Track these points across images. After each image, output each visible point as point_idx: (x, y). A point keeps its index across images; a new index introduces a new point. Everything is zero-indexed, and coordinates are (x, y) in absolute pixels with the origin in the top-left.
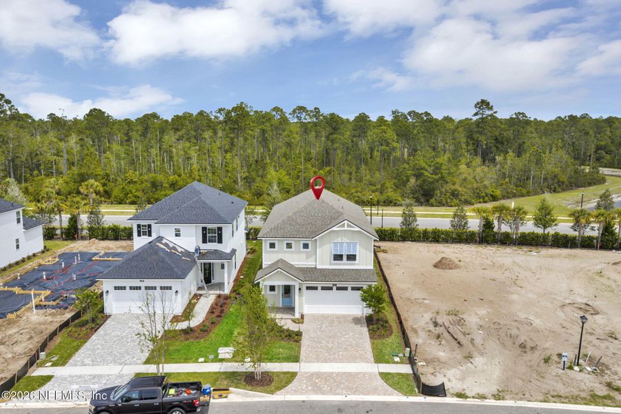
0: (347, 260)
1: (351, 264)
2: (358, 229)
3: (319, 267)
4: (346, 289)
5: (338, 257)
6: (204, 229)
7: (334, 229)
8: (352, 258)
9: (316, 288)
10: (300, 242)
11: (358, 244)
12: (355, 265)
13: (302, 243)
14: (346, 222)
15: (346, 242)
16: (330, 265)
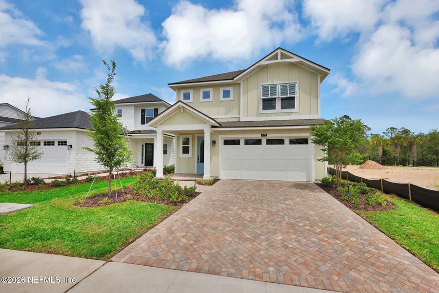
0: (282, 108)
1: (288, 113)
3: (243, 119)
10: (219, 89)
11: (297, 85)
12: (293, 114)
13: (222, 90)
14: (279, 51)
15: (280, 84)
16: (257, 116)
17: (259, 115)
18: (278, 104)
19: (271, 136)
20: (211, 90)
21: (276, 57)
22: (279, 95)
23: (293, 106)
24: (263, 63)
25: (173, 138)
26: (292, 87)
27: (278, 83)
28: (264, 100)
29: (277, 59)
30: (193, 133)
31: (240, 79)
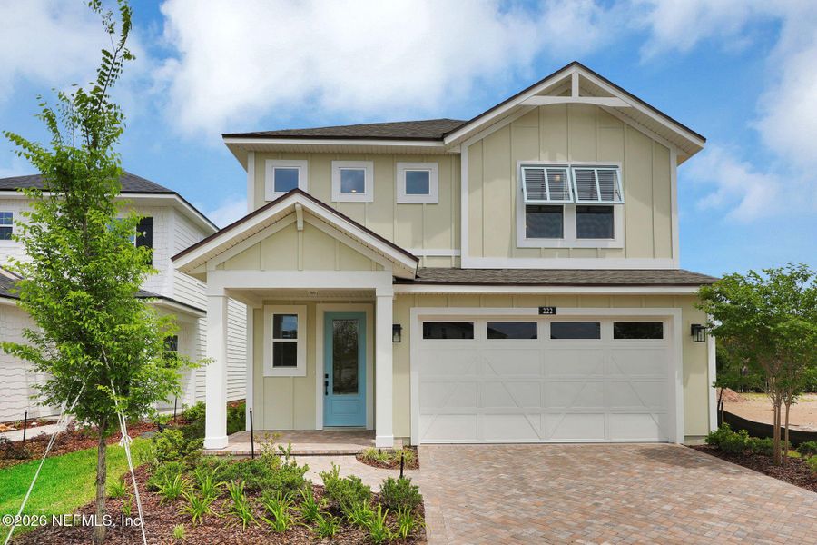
1: (597, 252)
2: (622, 101)
3: (470, 262)
9: (464, 330)
10: (394, 167)
11: (619, 172)
12: (609, 253)
13: (402, 170)
14: (575, 73)
15: (572, 166)
16: (511, 255)
17: (515, 250)
18: (570, 222)
19: (566, 313)
20: (367, 168)
21: (565, 88)
22: (572, 197)
23: (607, 232)
24: (531, 100)
25: (198, 317)
26: (608, 176)
27: (570, 164)
28: (531, 209)
29: (568, 93)
30: (310, 300)
31: (460, 142)
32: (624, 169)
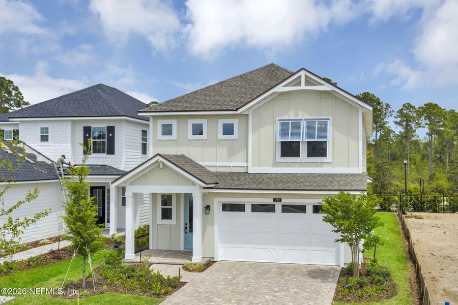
0: (309, 155)
1: (318, 165)
2: (327, 87)
3: (252, 170)
4: (301, 209)
5: (289, 149)
6: (87, 130)
7: (280, 89)
8: (317, 150)
10: (217, 122)
11: (330, 122)
12: (324, 165)
13: (221, 123)
15: (305, 120)
16: (273, 166)
17: (276, 164)
19: (287, 201)
20: (204, 123)
22: (303, 139)
28: (283, 144)
32: (333, 121)
